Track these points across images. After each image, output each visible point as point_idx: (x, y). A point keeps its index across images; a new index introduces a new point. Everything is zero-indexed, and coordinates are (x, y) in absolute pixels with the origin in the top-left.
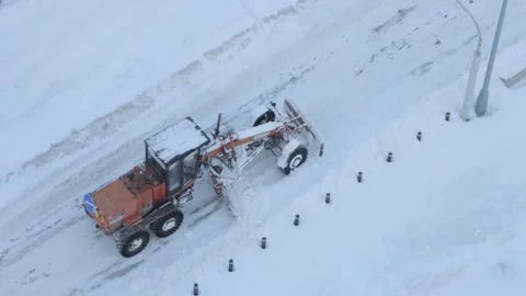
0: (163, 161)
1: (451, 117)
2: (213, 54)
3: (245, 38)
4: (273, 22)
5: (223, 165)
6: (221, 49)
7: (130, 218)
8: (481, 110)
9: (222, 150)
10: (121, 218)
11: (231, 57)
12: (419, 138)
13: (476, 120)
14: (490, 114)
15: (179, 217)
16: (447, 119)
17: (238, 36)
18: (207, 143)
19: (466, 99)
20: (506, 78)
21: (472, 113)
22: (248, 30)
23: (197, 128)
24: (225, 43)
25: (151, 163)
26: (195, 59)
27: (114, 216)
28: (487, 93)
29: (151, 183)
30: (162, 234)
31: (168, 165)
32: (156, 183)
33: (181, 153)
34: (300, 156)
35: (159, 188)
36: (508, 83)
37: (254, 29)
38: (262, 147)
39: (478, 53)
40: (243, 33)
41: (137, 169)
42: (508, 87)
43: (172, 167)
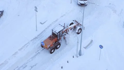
0: (56, 33)
1: (74, 57)
2: (20, 50)
3: (27, 45)
4: (33, 41)
5: (66, 34)
6: (22, 48)
7: (51, 45)
8: (80, 55)
9: (66, 30)
10: (49, 45)
11: (24, 50)
12: (68, 62)
13: (79, 57)
14: (82, 55)
15: (60, 44)
16: (73, 57)
17: (25, 45)
18: (64, 28)
19: (77, 52)
20: (84, 47)
21: (78, 55)
22: (27, 43)
23: (62, 26)
24: (23, 47)
25: (53, 34)
26: (16, 51)
27: (48, 45)
28: (81, 51)
29: (54, 38)
30: (57, 48)
31: (57, 33)
32: (55, 38)
33: (60, 31)
34: (80, 30)
35: (56, 39)
36: (85, 48)
37: (29, 43)
38: (73, 29)
39: (78, 42)
40: (26, 44)
41: (51, 36)
42: (85, 49)
43: (58, 34)
